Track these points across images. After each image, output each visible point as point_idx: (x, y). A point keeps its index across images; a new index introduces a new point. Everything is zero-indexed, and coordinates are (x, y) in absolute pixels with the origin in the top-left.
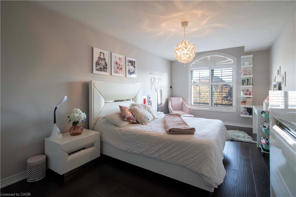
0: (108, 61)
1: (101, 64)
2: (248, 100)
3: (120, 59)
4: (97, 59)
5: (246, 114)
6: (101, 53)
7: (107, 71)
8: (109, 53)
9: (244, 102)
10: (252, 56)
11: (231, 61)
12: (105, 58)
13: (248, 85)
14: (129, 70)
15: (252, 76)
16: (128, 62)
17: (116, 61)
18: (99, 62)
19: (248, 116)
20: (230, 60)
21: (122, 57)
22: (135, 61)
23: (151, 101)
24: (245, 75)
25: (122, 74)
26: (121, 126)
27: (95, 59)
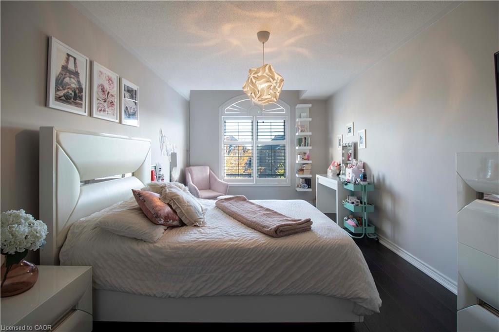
0: (83, 79)
1: (68, 84)
2: (305, 167)
3: (110, 79)
4: (59, 70)
5: (304, 187)
6: (69, 55)
7: (82, 104)
8: (87, 60)
9: (301, 170)
10: (310, 105)
11: (282, 110)
12: (79, 72)
13: (305, 146)
14: (127, 107)
15: (310, 133)
16: (125, 90)
17: (103, 83)
18: (64, 78)
19: (306, 190)
20: (282, 108)
21: (114, 76)
22: (136, 89)
23: (163, 175)
24: (302, 131)
25: (114, 115)
26: (155, 240)
27: (55, 70)
